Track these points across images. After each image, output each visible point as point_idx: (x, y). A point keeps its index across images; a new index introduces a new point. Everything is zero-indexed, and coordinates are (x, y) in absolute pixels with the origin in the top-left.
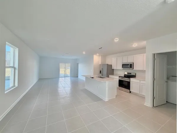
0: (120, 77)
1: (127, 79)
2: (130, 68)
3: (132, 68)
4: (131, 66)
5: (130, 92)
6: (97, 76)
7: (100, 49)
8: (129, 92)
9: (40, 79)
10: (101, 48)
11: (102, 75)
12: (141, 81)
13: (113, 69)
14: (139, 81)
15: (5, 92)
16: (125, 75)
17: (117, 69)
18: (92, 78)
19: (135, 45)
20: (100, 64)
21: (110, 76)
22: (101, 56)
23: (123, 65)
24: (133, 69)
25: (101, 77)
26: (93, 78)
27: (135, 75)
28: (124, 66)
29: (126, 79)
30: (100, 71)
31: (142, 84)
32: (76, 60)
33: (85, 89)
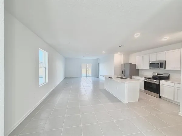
0: (146, 79)
1: (156, 81)
2: (161, 68)
3: (163, 67)
4: (162, 65)
5: (160, 97)
6: (116, 76)
7: (119, 47)
8: (158, 97)
9: (66, 78)
10: (121, 46)
11: (124, 76)
12: (176, 84)
13: (139, 69)
14: (173, 84)
15: (40, 86)
16: (153, 76)
17: (143, 69)
18: (110, 78)
19: (166, 38)
20: (122, 63)
21: (134, 77)
22: (123, 54)
23: (150, 64)
24: (165, 68)
25: (121, 78)
26: (112, 78)
27: (168, 76)
28: (153, 65)
29: (154, 80)
30: (122, 72)
31: (178, 88)
32: (97, 60)
33: (105, 89)
